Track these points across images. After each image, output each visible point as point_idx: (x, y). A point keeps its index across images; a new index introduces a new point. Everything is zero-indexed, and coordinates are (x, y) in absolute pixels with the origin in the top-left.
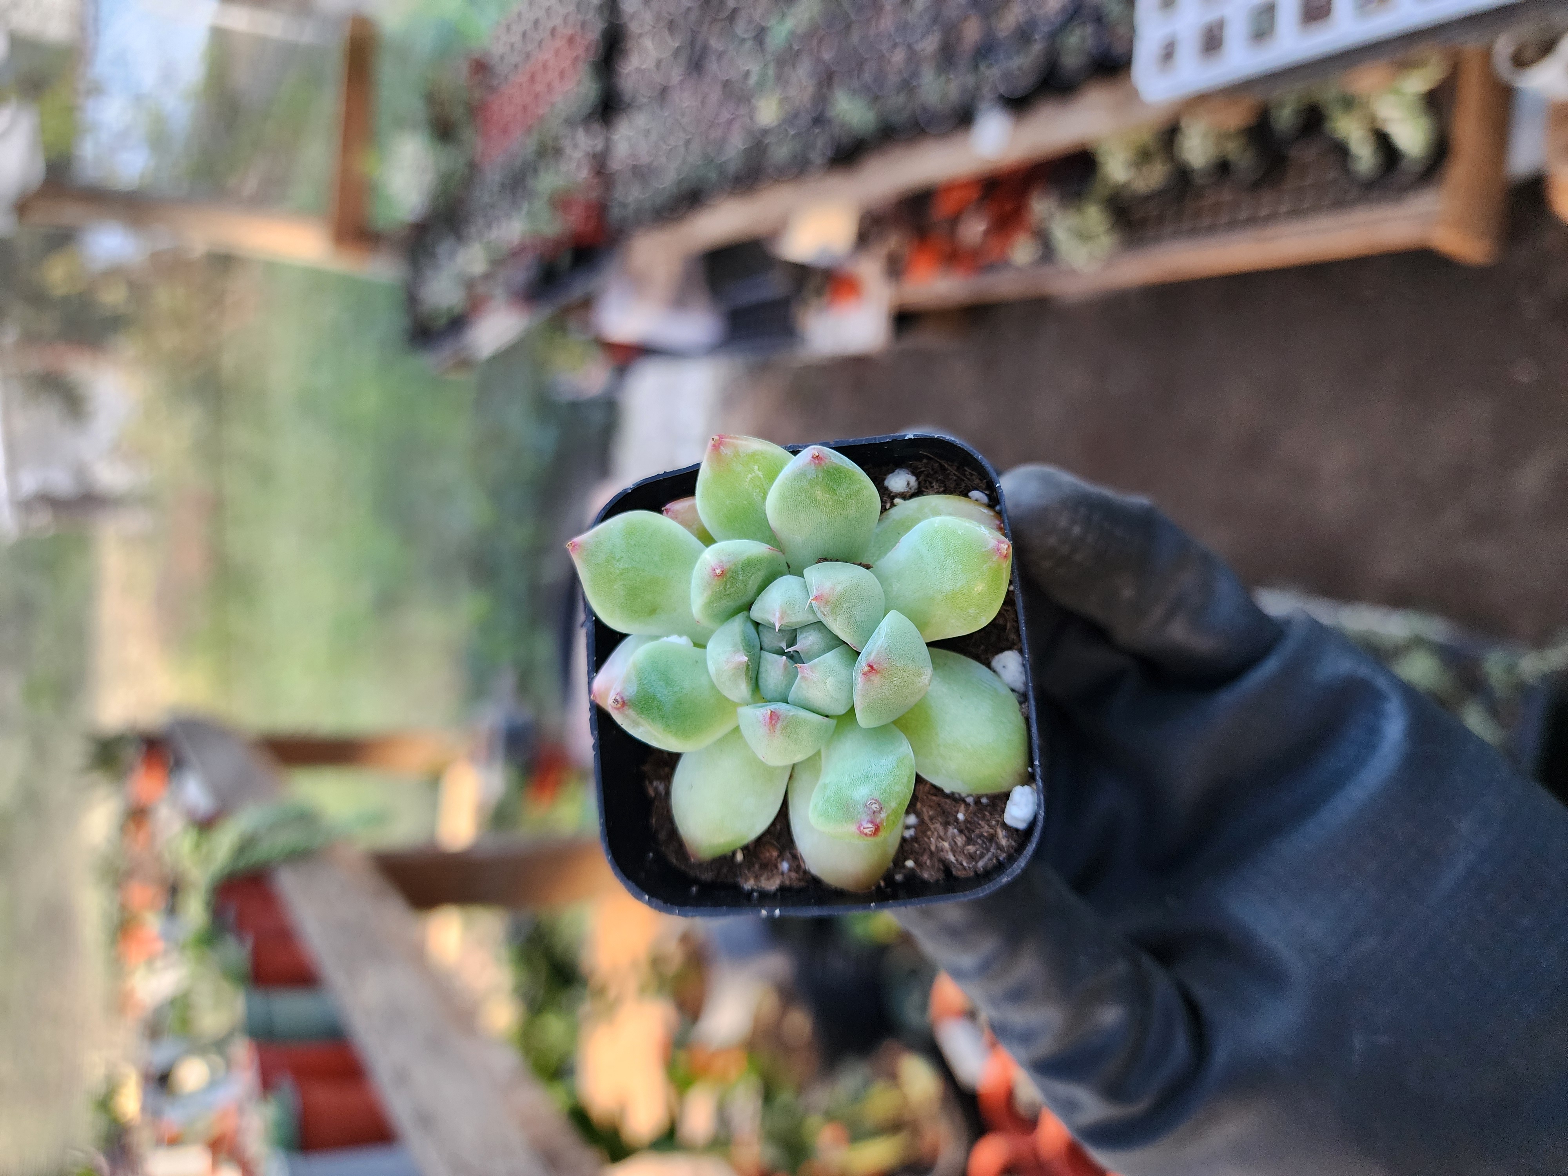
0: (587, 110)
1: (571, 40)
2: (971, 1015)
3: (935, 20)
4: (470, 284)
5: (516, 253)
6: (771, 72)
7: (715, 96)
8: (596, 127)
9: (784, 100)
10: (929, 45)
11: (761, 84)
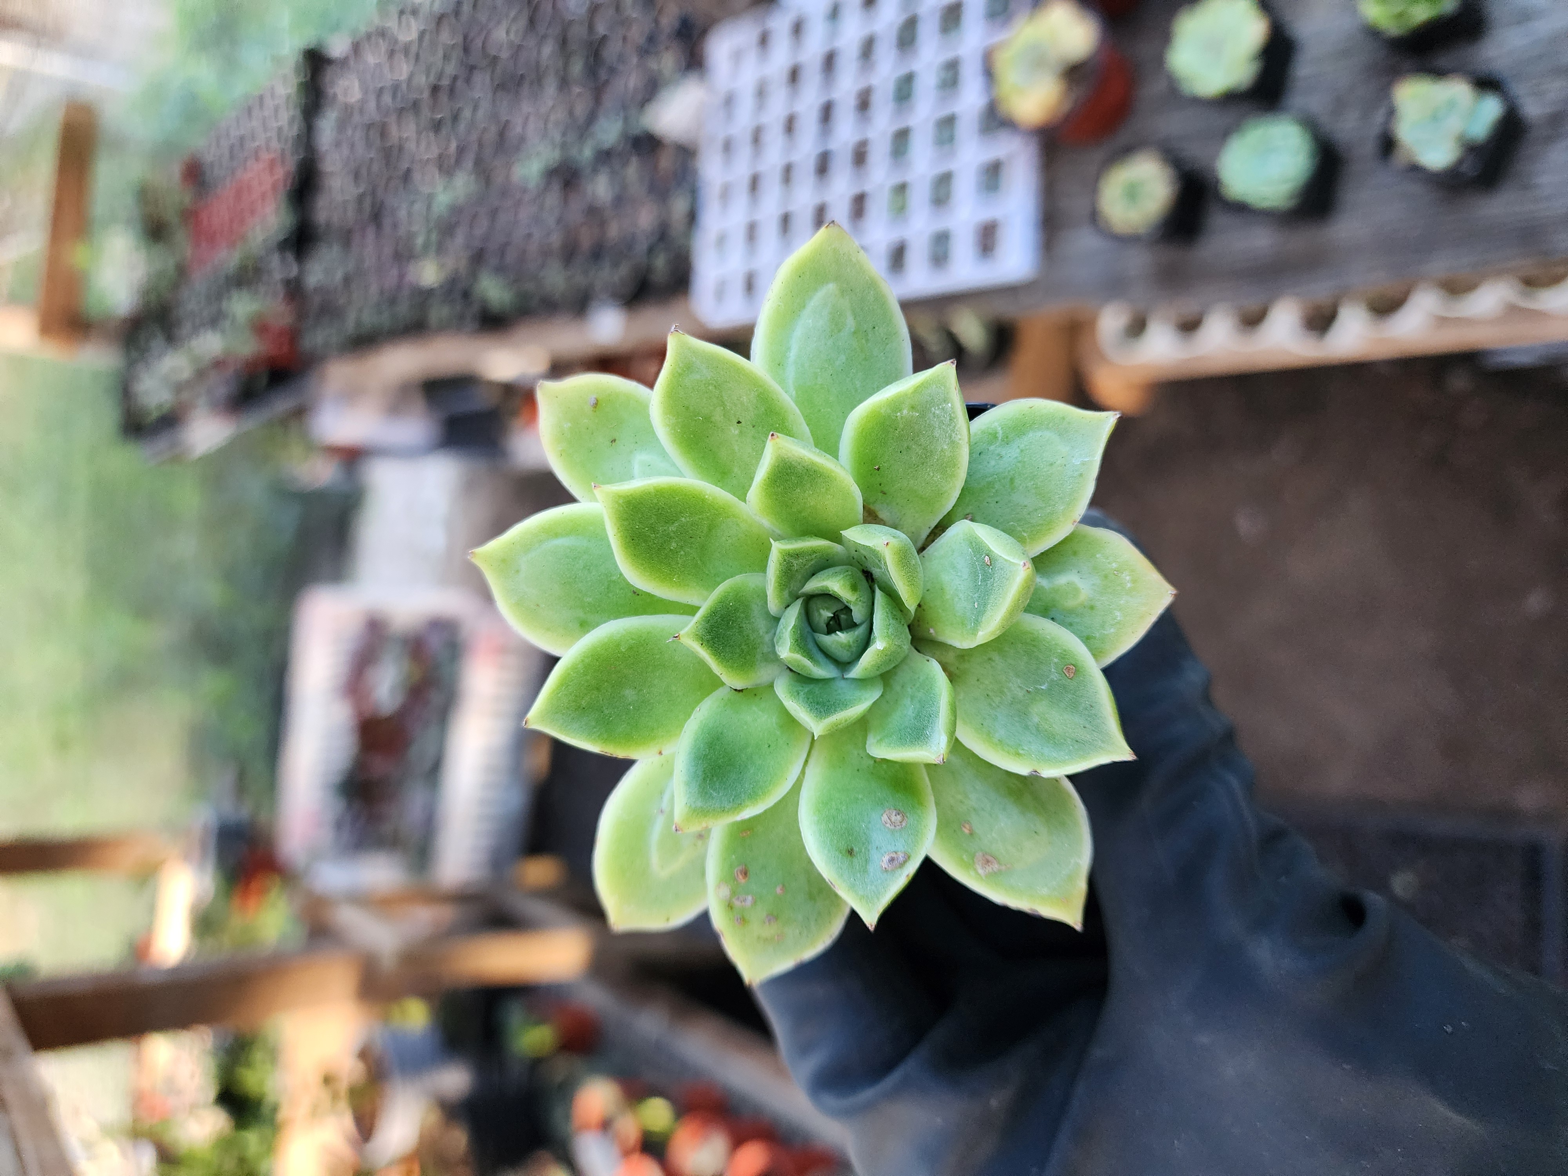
0: (281, 237)
1: (272, 164)
2: (606, 1125)
3: (559, 221)
4: (179, 388)
5: (218, 364)
6: (434, 237)
7: (388, 250)
8: (290, 257)
9: (442, 266)
10: (556, 240)
11: (426, 246)
